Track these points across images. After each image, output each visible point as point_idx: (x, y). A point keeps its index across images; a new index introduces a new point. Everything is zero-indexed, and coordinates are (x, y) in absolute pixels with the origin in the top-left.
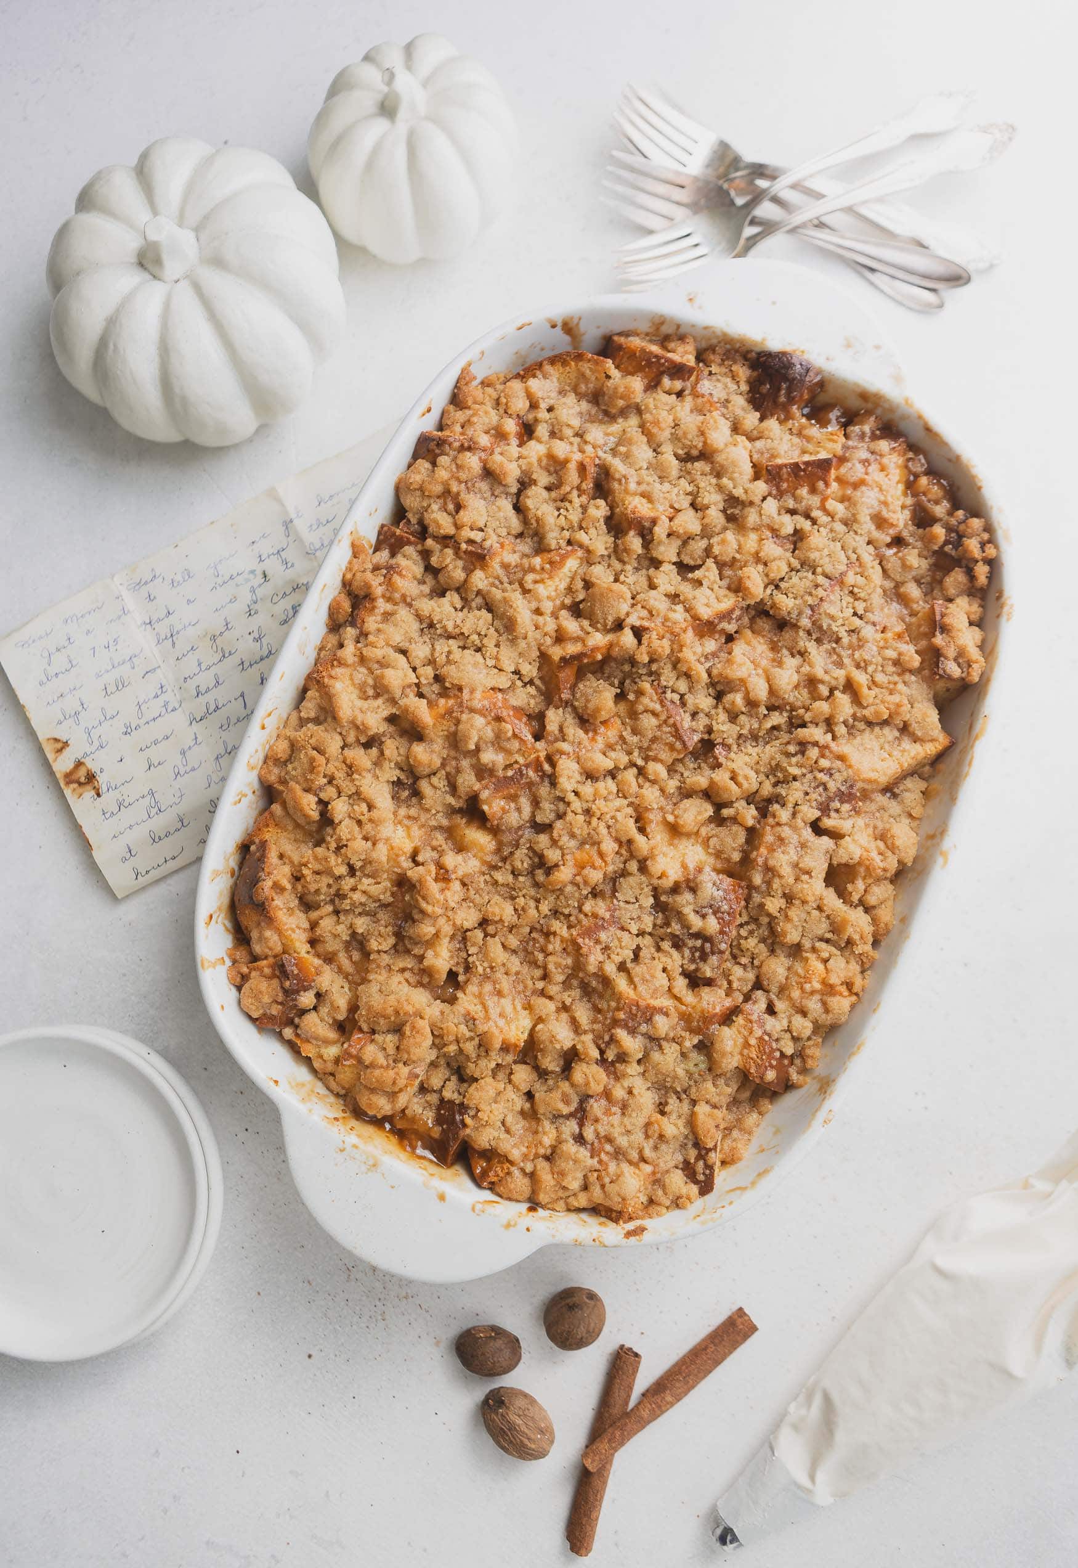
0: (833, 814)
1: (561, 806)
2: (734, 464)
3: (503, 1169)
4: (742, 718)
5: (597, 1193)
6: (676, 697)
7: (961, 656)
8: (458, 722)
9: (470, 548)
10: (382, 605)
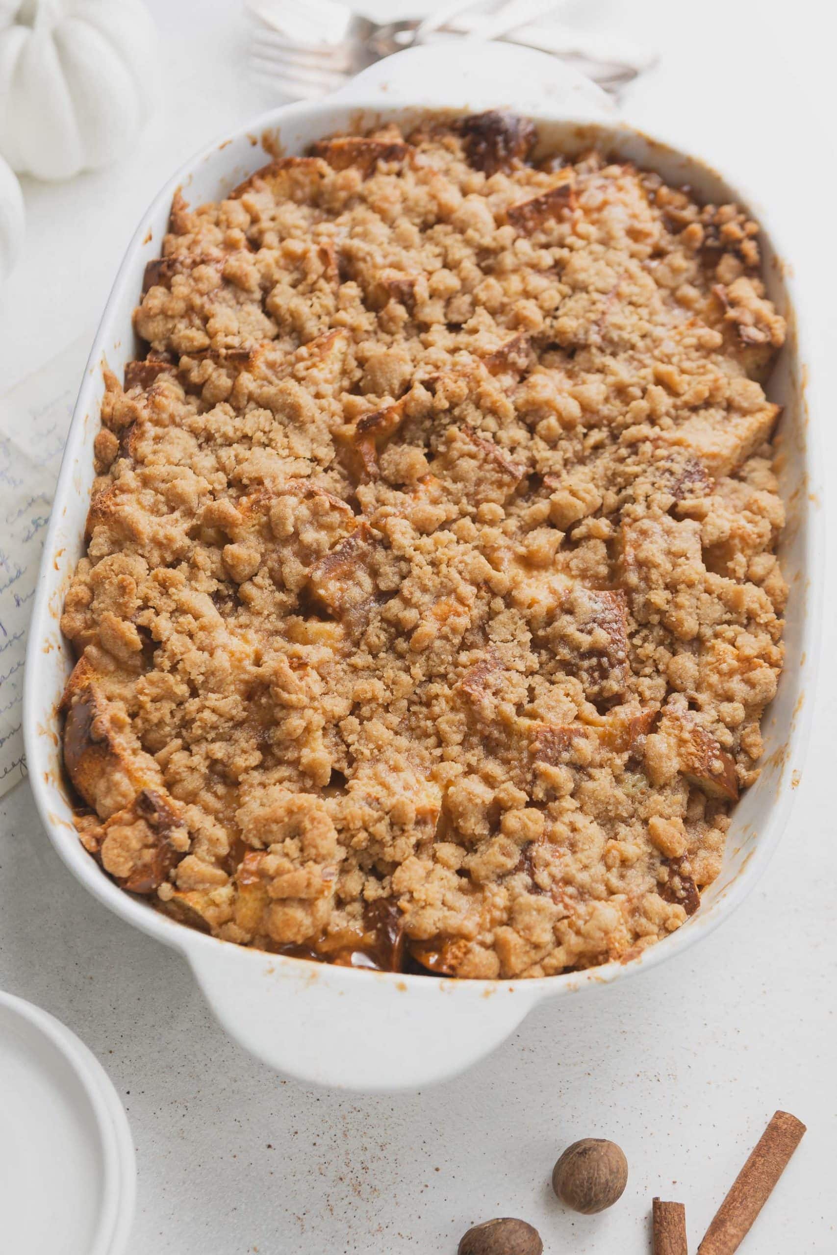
0: (687, 495)
1: (403, 565)
2: (475, 215)
3: (459, 948)
4: (563, 444)
5: (572, 940)
6: (489, 435)
7: (759, 321)
8: (268, 509)
9: (230, 352)
10: (151, 430)
